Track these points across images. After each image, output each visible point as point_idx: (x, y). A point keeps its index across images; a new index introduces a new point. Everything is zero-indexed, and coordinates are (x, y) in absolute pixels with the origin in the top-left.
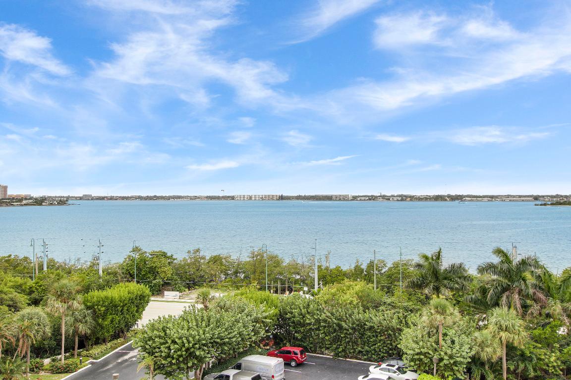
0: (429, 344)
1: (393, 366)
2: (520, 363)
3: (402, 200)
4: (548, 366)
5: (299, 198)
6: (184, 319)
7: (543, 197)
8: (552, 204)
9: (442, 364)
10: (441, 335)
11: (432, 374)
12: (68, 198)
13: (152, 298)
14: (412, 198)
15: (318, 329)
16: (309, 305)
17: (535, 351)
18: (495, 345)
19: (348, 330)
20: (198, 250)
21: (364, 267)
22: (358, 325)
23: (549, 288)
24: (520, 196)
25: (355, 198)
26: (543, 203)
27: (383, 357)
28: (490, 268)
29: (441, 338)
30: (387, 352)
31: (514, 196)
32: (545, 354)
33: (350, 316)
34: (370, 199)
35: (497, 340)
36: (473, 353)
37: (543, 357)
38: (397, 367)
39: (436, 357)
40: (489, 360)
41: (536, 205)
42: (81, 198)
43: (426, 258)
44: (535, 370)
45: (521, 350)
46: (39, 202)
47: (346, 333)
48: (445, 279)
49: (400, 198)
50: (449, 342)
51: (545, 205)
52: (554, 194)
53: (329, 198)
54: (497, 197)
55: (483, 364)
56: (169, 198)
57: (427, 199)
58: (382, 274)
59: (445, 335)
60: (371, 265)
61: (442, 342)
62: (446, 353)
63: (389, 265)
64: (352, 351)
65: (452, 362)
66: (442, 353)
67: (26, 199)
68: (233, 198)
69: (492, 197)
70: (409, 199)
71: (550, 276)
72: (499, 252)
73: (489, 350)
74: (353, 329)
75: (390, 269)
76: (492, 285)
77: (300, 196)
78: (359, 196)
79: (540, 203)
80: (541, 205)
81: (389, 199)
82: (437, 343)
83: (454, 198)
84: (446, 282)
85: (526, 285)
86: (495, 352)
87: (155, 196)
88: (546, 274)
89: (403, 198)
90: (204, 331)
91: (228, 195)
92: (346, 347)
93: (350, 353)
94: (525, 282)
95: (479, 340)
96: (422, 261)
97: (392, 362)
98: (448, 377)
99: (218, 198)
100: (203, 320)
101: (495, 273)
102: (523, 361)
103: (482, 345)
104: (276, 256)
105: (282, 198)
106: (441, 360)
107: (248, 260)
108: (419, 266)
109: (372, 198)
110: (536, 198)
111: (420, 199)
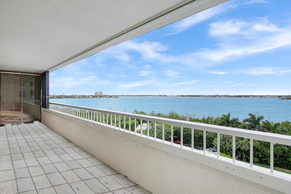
0: (222, 143)
1: (211, 150)
2: (256, 152)
3: (225, 97)
4: (267, 154)
5: (188, 96)
6: (146, 131)
7: (282, 96)
8: (286, 99)
9: (226, 150)
10: (227, 141)
11: (223, 153)
12: (118, 96)
13: (139, 125)
14: (229, 96)
15: (187, 137)
16: (185, 129)
17: (262, 149)
18: (246, 145)
19: (197, 138)
20: (153, 112)
21: (206, 119)
22: (200, 136)
23: (269, 128)
24: (273, 96)
25: (208, 96)
26: (282, 98)
27: (209, 147)
28: (247, 120)
29: (227, 142)
30: (210, 145)
31: (270, 96)
32: (266, 150)
33: (198, 133)
34: (213, 97)
35: (247, 144)
36: (238, 147)
37: (265, 151)
38: (212, 150)
39: (224, 147)
40: (244, 150)
41: (279, 99)
42: (122, 96)
43: (225, 116)
44: (262, 155)
45: (257, 148)
46: (111, 97)
47: (196, 139)
48: (231, 123)
49: (224, 96)
50: (229, 143)
51: (283, 99)
52: (288, 95)
53: (199, 96)
54: (263, 96)
55: (242, 151)
56: (147, 96)
57: (235, 96)
58: (212, 121)
59: (228, 141)
60: (208, 118)
61: (227, 143)
62: (228, 147)
63: (215, 118)
64: (198, 144)
65: (230, 149)
66: (227, 146)
67: (107, 96)
68: (166, 96)
69: (261, 96)
70: (228, 97)
71: (269, 123)
72: (250, 115)
73: (244, 147)
74: (199, 137)
75: (215, 120)
76: (248, 126)
77: (188, 95)
78: (210, 96)
79: (281, 98)
80: (281, 99)
81: (220, 97)
82: (225, 143)
83: (245, 96)
84: (231, 124)
85: (259, 126)
86: (246, 147)
87: (143, 95)
88: (268, 123)
89: (226, 96)
90: (152, 134)
91: (165, 95)
92: (196, 143)
93: (198, 145)
94: (259, 125)
95: (241, 143)
96: (223, 117)
97: (211, 149)
98: (229, 154)
99: (162, 96)
100: (151, 131)
101: (249, 122)
102: (257, 152)
103: (242, 145)
104: (177, 114)
105: (182, 96)
106: (226, 148)
107: (169, 115)
108: (222, 118)
109: (214, 96)
110: (280, 97)
111: (232, 97)
